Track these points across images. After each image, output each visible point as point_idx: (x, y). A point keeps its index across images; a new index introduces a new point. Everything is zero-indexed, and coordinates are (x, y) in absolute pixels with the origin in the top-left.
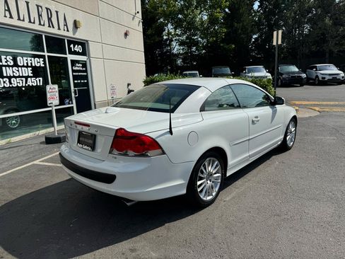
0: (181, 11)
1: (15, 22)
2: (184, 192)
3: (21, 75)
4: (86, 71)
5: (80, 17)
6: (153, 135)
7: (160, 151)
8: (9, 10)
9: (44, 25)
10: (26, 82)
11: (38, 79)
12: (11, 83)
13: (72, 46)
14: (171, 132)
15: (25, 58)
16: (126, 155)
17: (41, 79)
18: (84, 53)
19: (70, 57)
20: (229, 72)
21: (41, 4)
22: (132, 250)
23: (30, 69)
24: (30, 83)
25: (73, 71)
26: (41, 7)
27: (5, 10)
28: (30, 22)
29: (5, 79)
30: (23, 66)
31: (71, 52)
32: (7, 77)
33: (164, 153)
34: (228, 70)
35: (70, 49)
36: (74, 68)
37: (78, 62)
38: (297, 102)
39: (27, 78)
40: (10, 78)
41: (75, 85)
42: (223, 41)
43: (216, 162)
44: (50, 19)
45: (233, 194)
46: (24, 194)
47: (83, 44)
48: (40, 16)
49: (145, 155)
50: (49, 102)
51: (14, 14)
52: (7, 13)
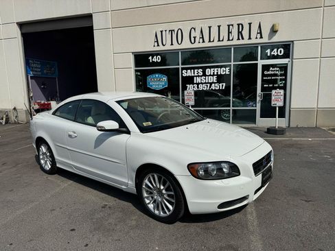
1: (206, 44)
3: (207, 82)
4: (284, 75)
8: (203, 38)
9: (232, 40)
10: (210, 87)
11: (221, 85)
12: (198, 87)
13: (268, 51)
15: (212, 69)
17: (224, 84)
18: (286, 55)
19: (262, 62)
21: (232, 23)
23: (215, 77)
24: (213, 87)
26: (232, 25)
27: (200, 38)
28: (219, 40)
29: (194, 85)
30: (210, 75)
31: (265, 58)
32: (196, 84)
35: (266, 54)
36: (266, 73)
37: (274, 66)
39: (211, 84)
40: (198, 84)
41: (265, 89)
44: (240, 33)
48: (229, 33)
51: (206, 39)
52: (201, 40)
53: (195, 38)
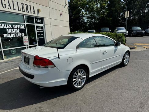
0: (87, 4)
1: (12, 10)
2: (66, 83)
3: (15, 32)
4: (43, 30)
5: (40, 7)
6: (50, 59)
7: (53, 66)
8: (10, 6)
9: (24, 12)
10: (17, 35)
11: (22, 34)
13: (37, 20)
14: (59, 58)
15: (16, 25)
16: (39, 67)
17: (23, 34)
18: (42, 23)
19: (36, 25)
20: (109, 30)
21: (23, 3)
22: (40, 108)
23: (19, 30)
24: (18, 36)
25: (37, 30)
26: (23, 4)
27: (8, 6)
28: (19, 10)
29: (8, 34)
30: (16, 29)
31: (36, 23)
32: (9, 33)
33: (55, 66)
34: (108, 29)
35: (36, 21)
36: (38, 29)
37: (39, 26)
38: (137, 44)
39: (17, 33)
40: (10, 34)
41: (38, 36)
42: (107, 16)
43: (83, 71)
44: (27, 9)
45: (92, 85)
46: (7, 81)
47: (42, 19)
48: (23, 8)
49: (47, 67)
50: (24, 43)
51: (12, 7)
52: (9, 7)
53: (5, 5)
